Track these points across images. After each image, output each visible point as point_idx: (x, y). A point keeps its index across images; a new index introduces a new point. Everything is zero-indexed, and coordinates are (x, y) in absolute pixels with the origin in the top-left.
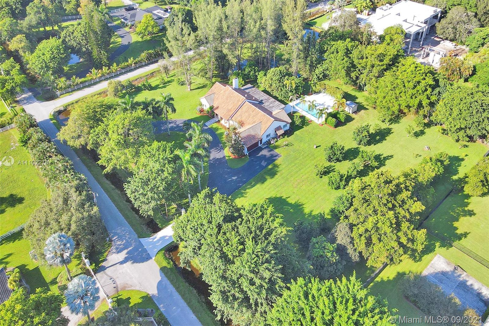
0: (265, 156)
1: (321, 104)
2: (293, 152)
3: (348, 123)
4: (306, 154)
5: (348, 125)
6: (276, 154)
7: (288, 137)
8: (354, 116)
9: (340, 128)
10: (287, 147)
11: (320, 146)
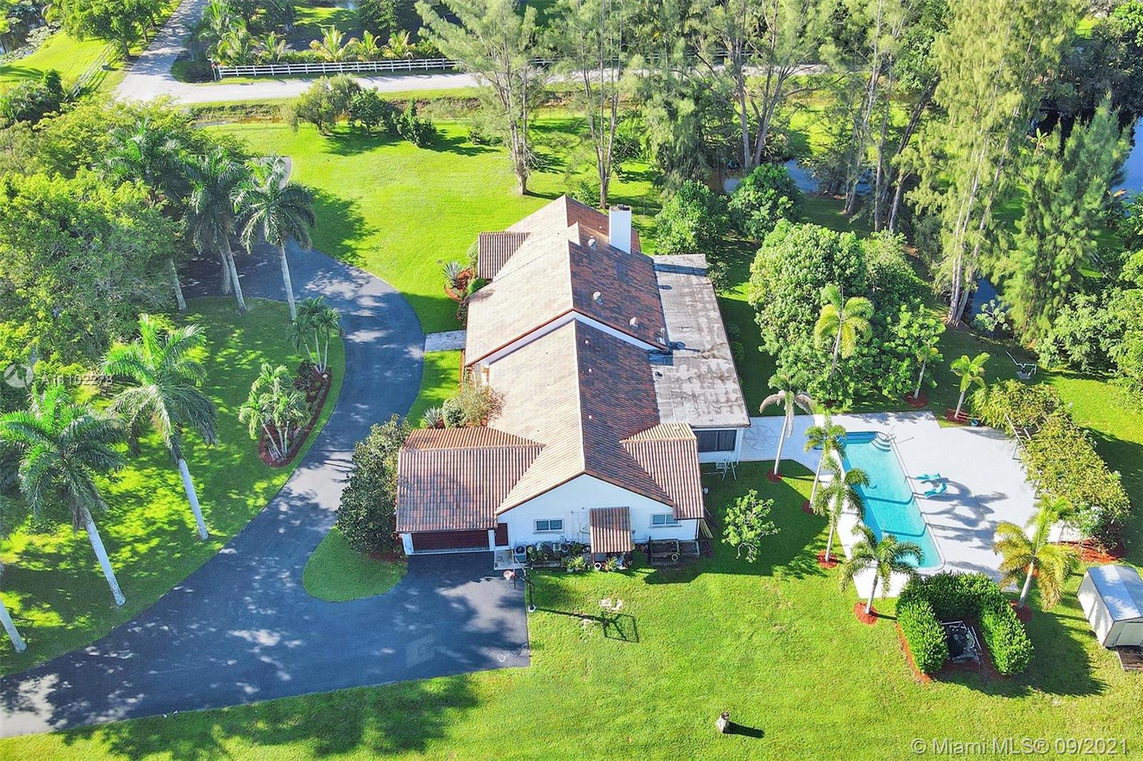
0: (471, 613)
1: (975, 493)
2: (598, 681)
3: (1037, 695)
4: (642, 737)
5: (1029, 699)
6: (516, 637)
7: (650, 580)
8: (1108, 668)
9: (960, 695)
10: (597, 632)
11: (758, 734)
